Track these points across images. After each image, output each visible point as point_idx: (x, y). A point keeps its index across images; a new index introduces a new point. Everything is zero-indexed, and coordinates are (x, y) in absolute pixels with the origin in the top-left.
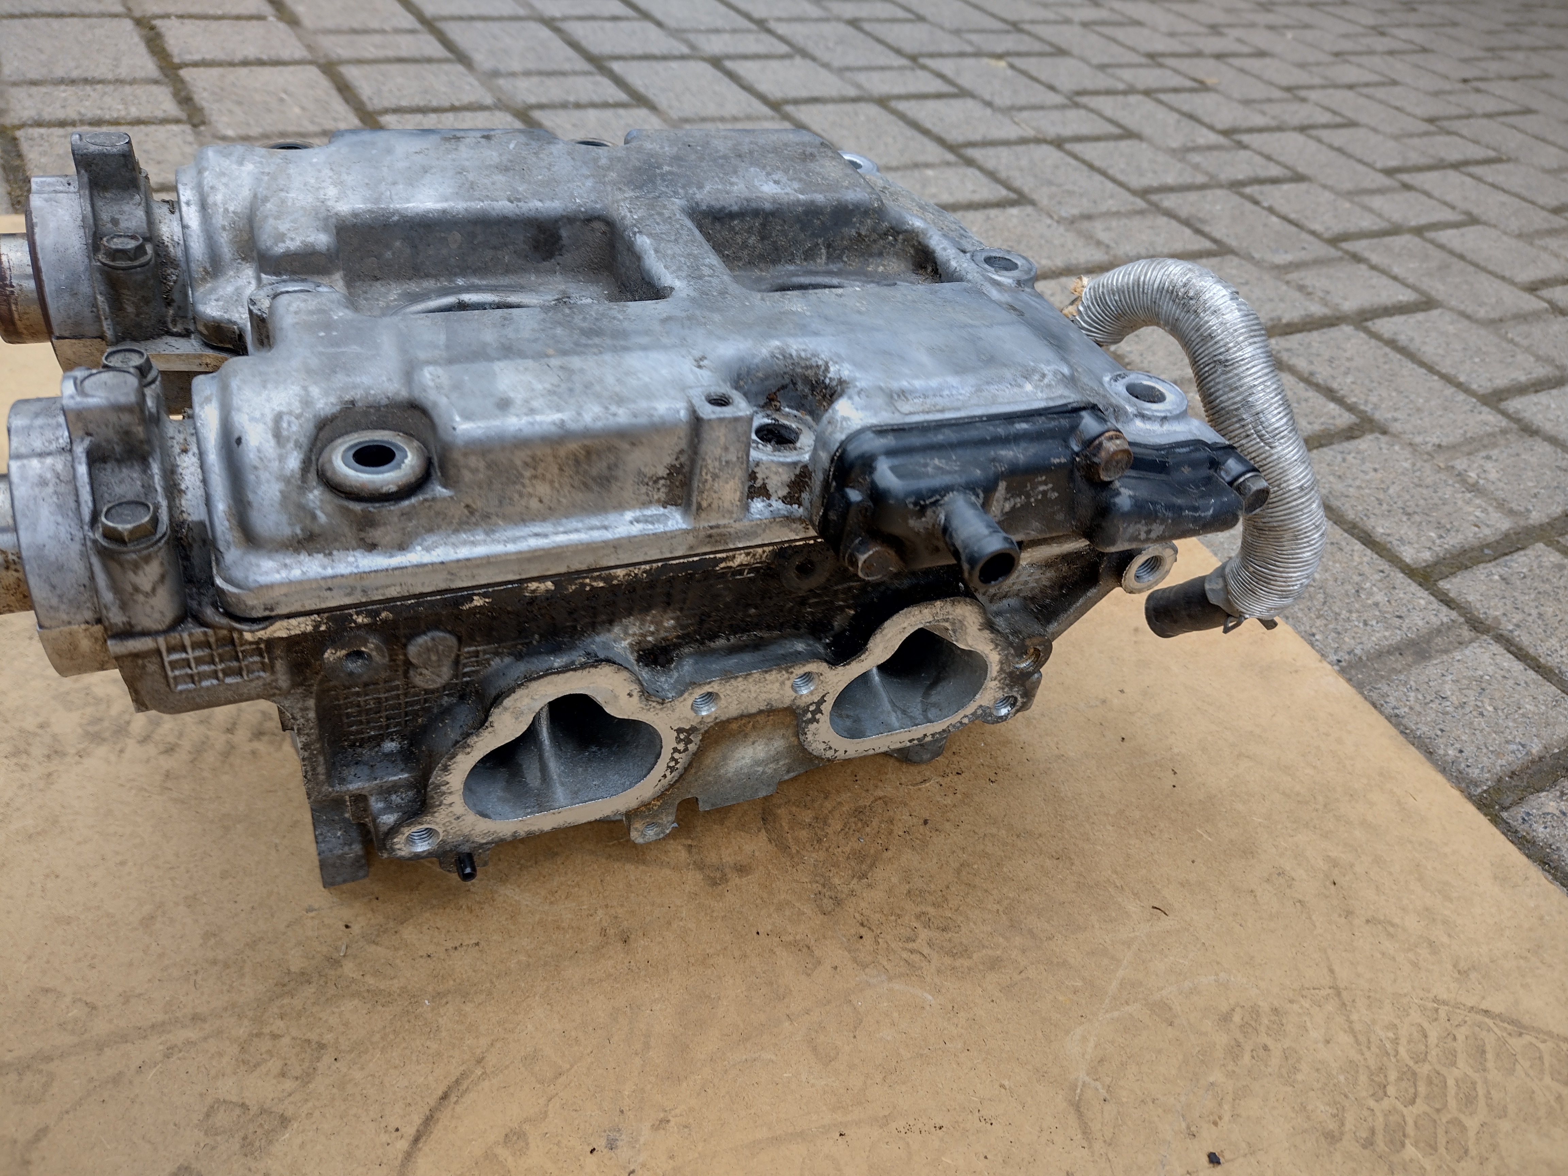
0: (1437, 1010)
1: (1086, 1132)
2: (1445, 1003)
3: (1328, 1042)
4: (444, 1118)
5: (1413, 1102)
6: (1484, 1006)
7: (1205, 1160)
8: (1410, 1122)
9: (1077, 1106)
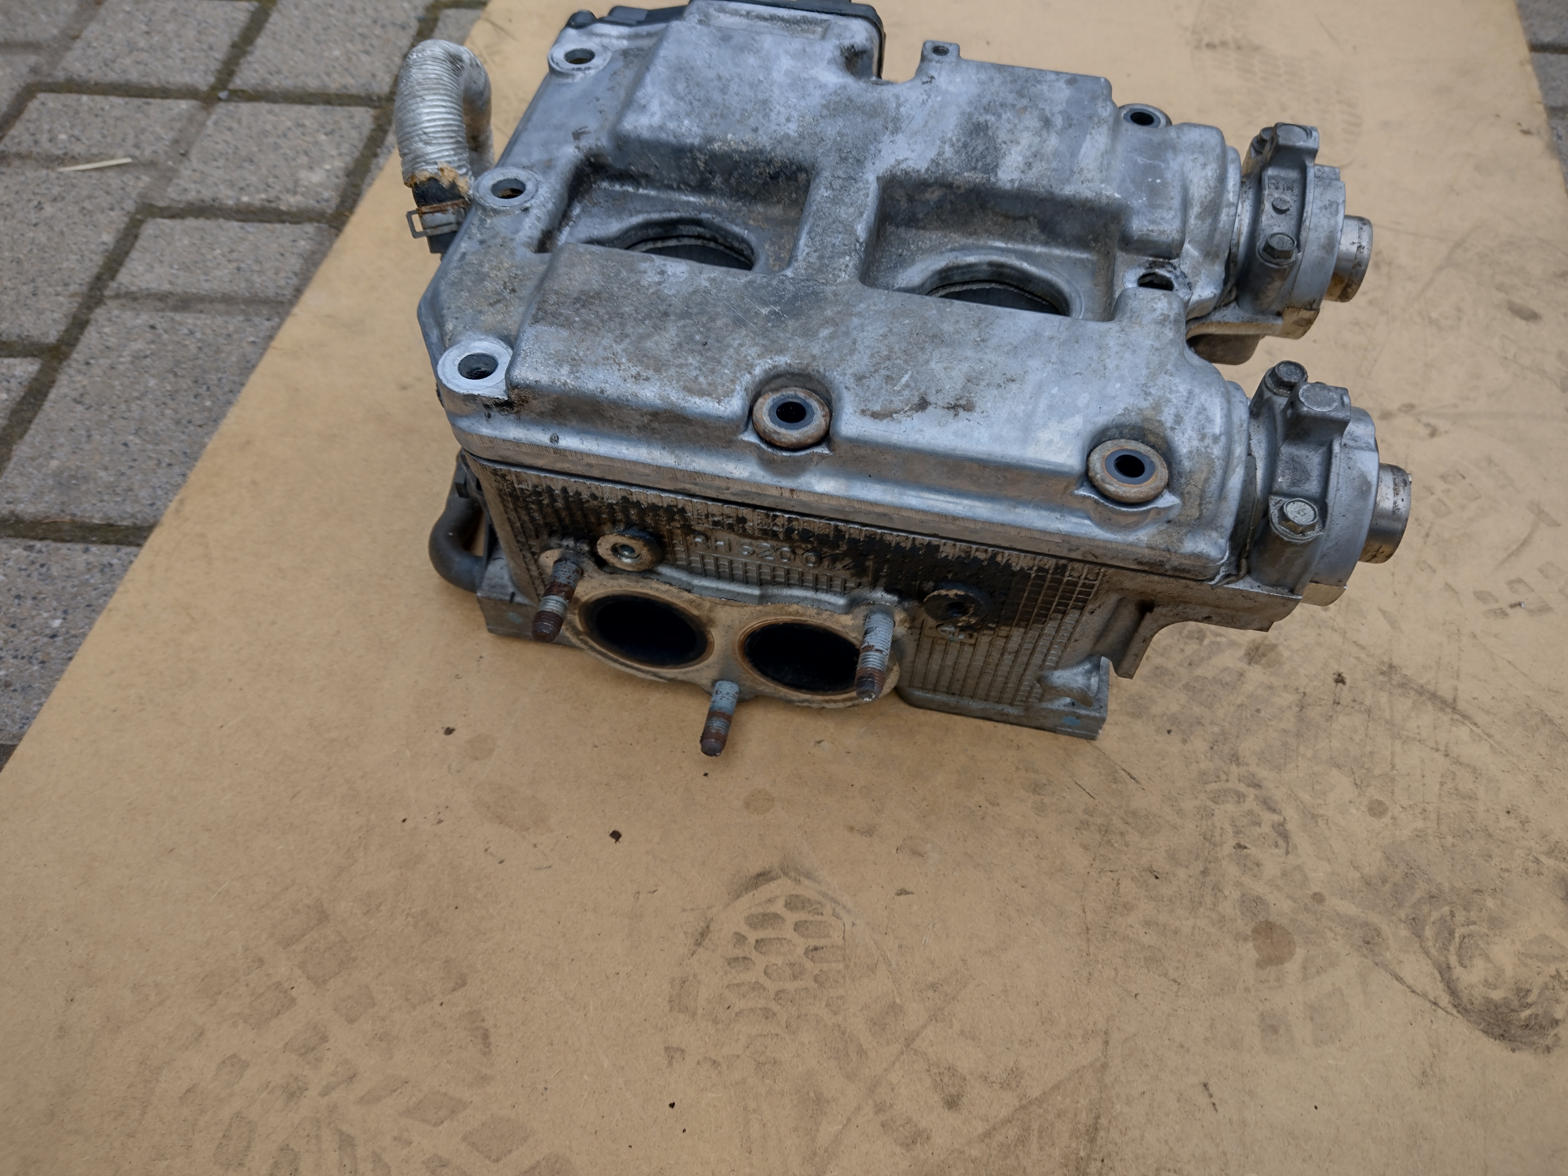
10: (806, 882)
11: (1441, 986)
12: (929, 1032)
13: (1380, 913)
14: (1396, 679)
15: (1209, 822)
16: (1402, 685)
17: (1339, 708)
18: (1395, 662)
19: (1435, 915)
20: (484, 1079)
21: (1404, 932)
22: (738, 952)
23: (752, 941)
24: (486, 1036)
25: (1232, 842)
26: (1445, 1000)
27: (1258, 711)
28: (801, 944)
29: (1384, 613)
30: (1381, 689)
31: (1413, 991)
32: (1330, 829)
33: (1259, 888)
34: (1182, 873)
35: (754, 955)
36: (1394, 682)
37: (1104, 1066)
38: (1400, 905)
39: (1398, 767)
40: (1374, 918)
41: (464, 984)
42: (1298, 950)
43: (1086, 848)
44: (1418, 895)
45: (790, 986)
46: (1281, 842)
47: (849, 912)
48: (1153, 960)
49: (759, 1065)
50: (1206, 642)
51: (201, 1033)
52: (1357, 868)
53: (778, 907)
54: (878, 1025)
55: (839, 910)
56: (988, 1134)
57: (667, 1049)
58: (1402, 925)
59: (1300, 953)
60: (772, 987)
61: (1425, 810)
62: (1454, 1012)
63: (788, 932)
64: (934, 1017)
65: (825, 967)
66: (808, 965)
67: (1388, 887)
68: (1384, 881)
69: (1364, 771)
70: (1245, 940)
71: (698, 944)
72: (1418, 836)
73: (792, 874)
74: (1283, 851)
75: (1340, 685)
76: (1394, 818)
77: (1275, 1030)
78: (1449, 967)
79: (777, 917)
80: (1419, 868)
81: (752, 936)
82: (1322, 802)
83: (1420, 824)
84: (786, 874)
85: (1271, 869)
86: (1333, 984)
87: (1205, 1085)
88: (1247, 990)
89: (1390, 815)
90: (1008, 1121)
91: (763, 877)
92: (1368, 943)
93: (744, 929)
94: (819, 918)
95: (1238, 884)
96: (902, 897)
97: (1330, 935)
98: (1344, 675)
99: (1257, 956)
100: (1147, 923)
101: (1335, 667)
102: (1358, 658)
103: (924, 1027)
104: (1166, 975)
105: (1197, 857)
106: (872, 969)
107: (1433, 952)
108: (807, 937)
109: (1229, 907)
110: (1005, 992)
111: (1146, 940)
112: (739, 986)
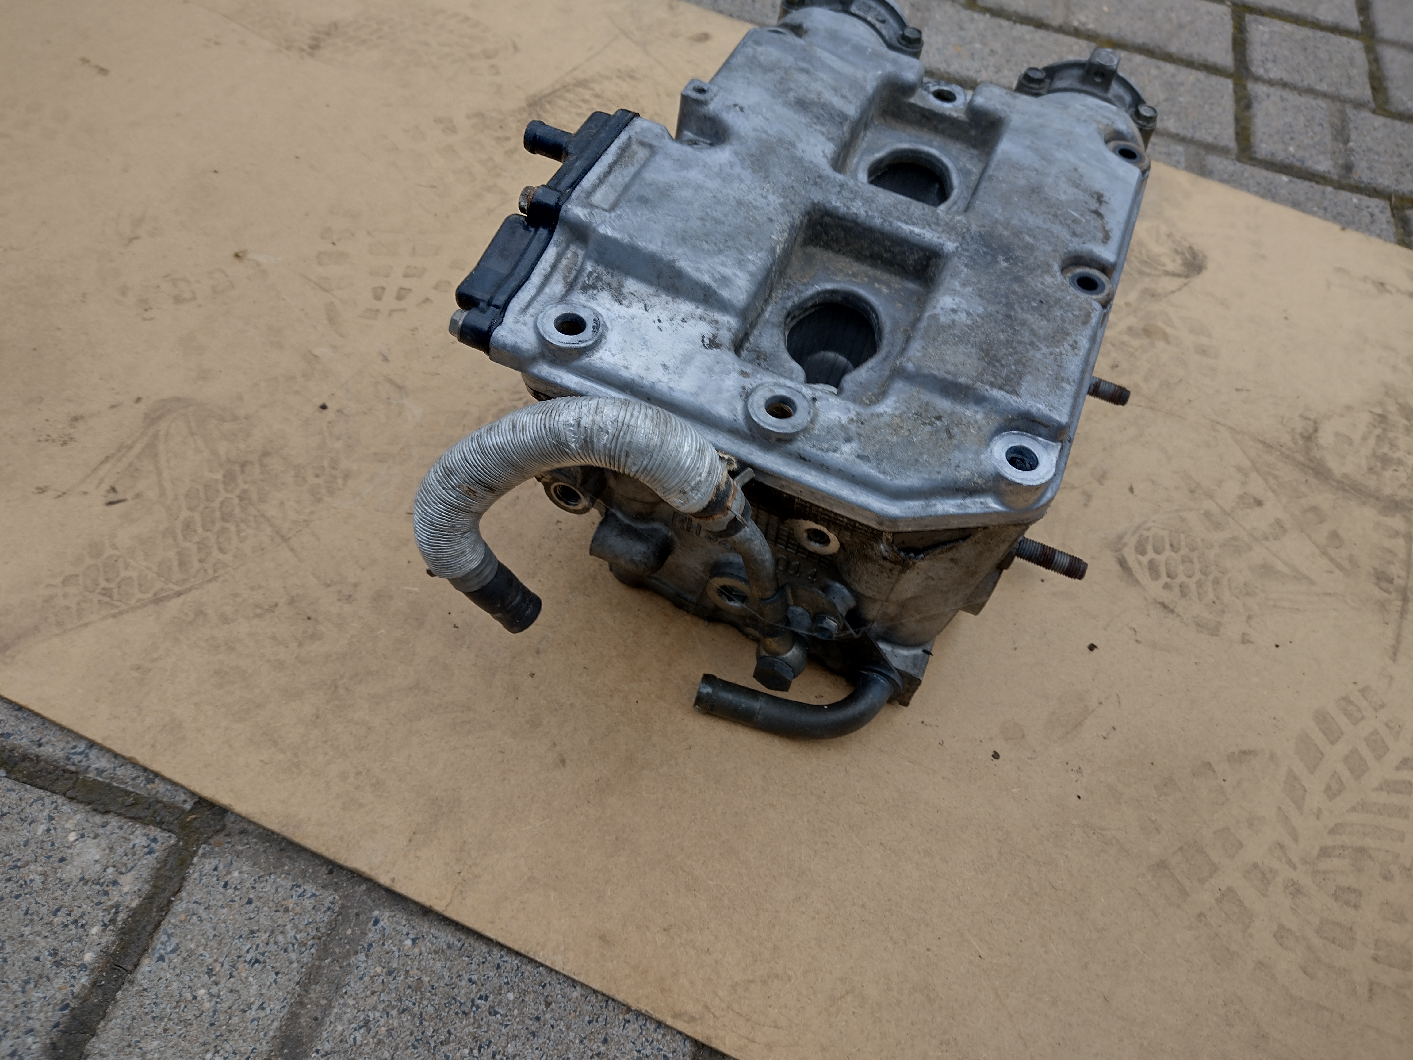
0: (215, 571)
1: (391, 381)
2: (210, 581)
3: (282, 503)
5: (222, 503)
6: (182, 597)
7: (328, 404)
8: (222, 491)
9: (400, 388)
10: (1125, 540)
11: (1176, 278)
12: (1220, 502)
20: (1273, 757)
22: (1177, 589)
23: (1168, 580)
24: (1244, 752)
26: (1183, 280)
28: (1168, 553)
31: (1179, 290)
35: (1178, 581)
37: (1231, 428)
41: (1209, 764)
42: (1159, 324)
45: (1197, 565)
47: (1146, 522)
48: (1168, 386)
49: (1248, 594)
53: (1144, 560)
54: (1218, 526)
55: (1144, 527)
56: (1274, 491)
57: (1243, 643)
60: (1198, 576)
63: (1161, 558)
64: (1211, 497)
65: (1184, 544)
66: (1182, 552)
70: (1154, 343)
71: (1172, 611)
73: (1120, 546)
77: (1204, 351)
78: (1165, 271)
79: (1151, 562)
81: (1165, 579)
84: (1120, 550)
86: (1177, 318)
87: (1237, 390)
88: (1182, 353)
90: (1265, 480)
91: (1122, 563)
92: (1153, 295)
93: (1161, 582)
94: (1150, 539)
96: (1135, 491)
99: (1163, 342)
103: (1217, 503)
104: (1177, 384)
106: (1183, 520)
107: (1157, 273)
108: (1164, 549)
109: (1134, 343)
110: (1192, 458)
112: (1199, 594)
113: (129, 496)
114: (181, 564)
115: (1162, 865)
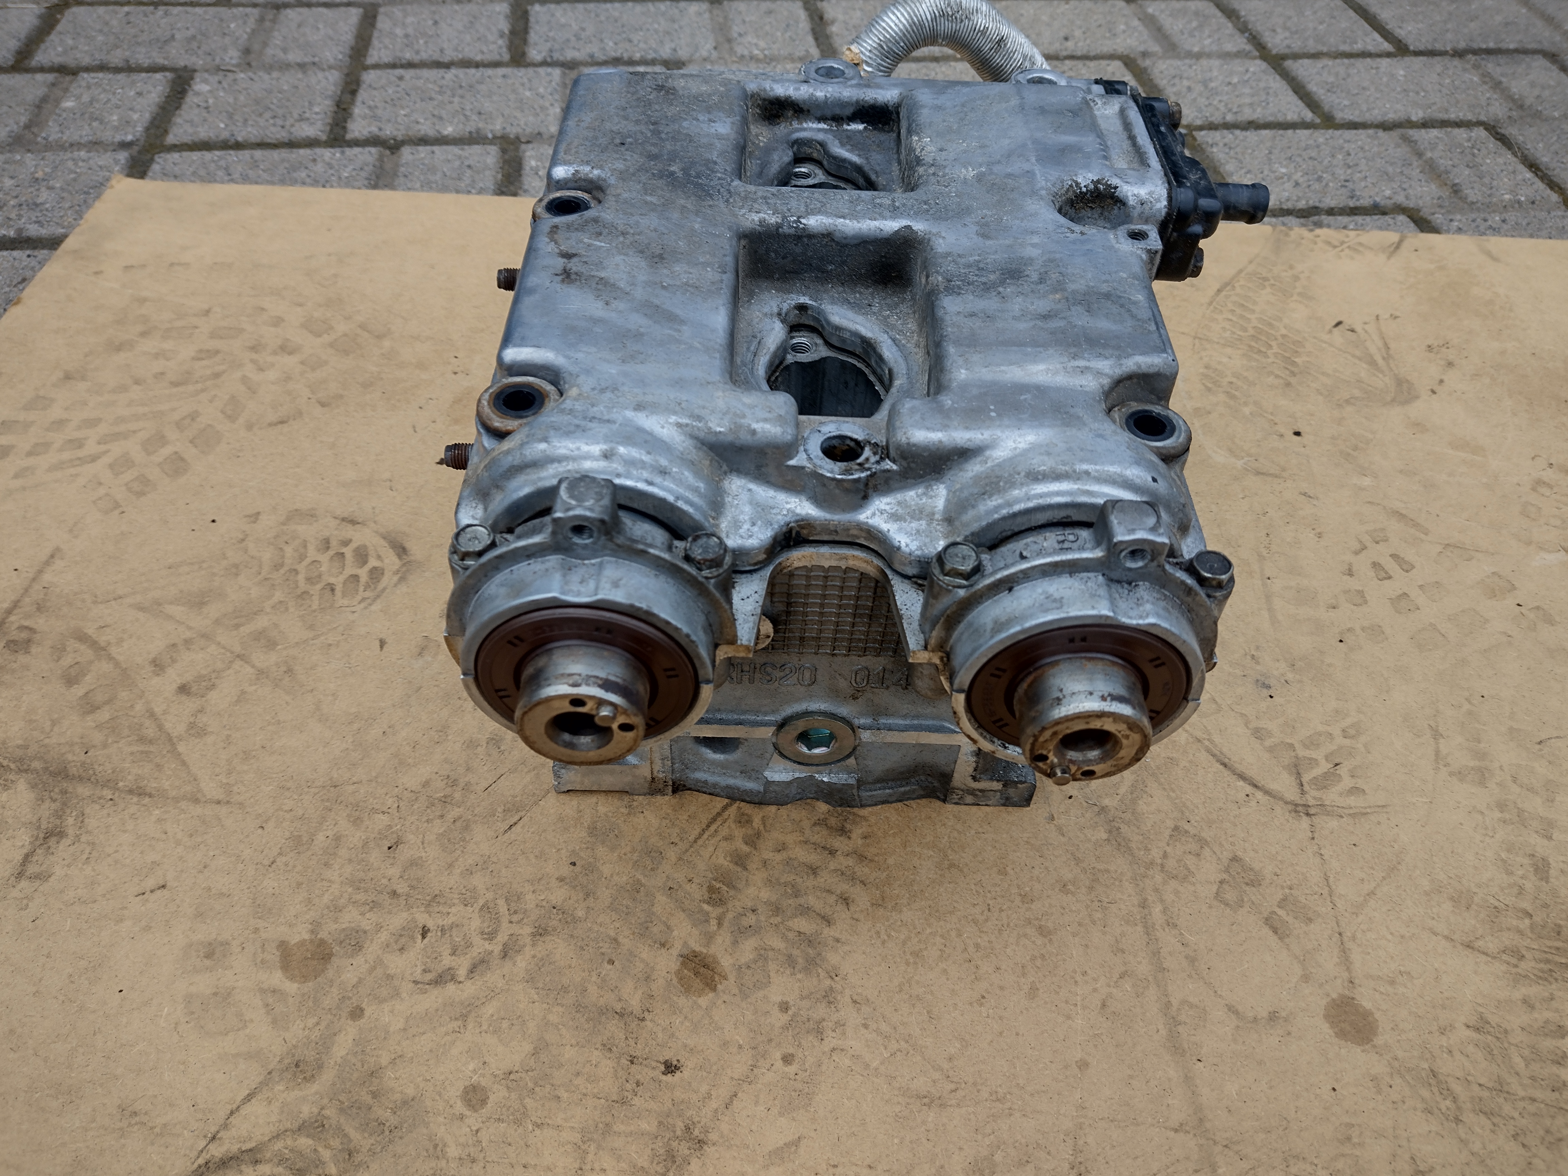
1: (1276, 475)
3: (1230, 358)
4: (1240, 768)
5: (1270, 345)
7: (1297, 437)
8: (1281, 352)
9: (1259, 473)
10: (396, 578)
11: (235, 1148)
12: (249, 669)
13: (334, 1084)
14: (683, 1149)
15: (456, 901)
16: (671, 1156)
17: (625, 1062)
18: (709, 1150)
19: (326, 1154)
20: (250, 428)
21: (307, 1111)
22: (334, 543)
23: (344, 550)
24: (282, 422)
25: (430, 924)
26: (217, 1151)
27: (611, 962)
28: (338, 581)
29: (797, 1142)
30: (660, 1123)
31: (232, 1113)
32: (447, 1034)
33: (373, 949)
34: (394, 871)
35: (331, 553)
36: (675, 1144)
37: (196, 801)
38: (342, 1110)
39: (538, 1132)
40: (328, 1076)
41: (323, 406)
42: (296, 985)
43: (426, 784)
44: (354, 1135)
45: (301, 578)
46: (429, 977)
47: (365, 608)
48: (298, 843)
49: (236, 566)
50: (706, 907)
51: (301, 305)
52: (393, 1062)
53: (373, 562)
54: (259, 636)
55: (369, 601)
56: (152, 715)
57: (258, 513)
58: (316, 1110)
59: (291, 987)
60: (302, 566)
61: (473, 1161)
62: (201, 1161)
63: (349, 570)
64: (261, 673)
65: (316, 598)
66: (319, 587)
67: (368, 1099)
68: (375, 1095)
69: (531, 1085)
70: (312, 932)
71: (343, 520)
72: (436, 1146)
73: (404, 569)
74: (418, 976)
75: (663, 1068)
76: (462, 1117)
77: (209, 956)
78: (256, 1162)
79: (365, 562)
80: (390, 1141)
81: (348, 551)
82: (485, 1027)
83: (453, 1151)
84: (404, 565)
85: (397, 963)
86: (252, 1021)
87: (163, 887)
88: (256, 930)
89: (468, 1113)
90: (160, 728)
91: (401, 550)
92: (297, 1066)
94: (361, 589)
95: (379, 928)
96: (378, 643)
97: (311, 1022)
98: (678, 1073)
99: (293, 943)
100: (338, 838)
101: (689, 1065)
102: (709, 1096)
103: (253, 666)
104: (280, 854)
105: (412, 887)
106: (311, 627)
107: (279, 1145)
108: (344, 583)
109: (351, 917)
110: (279, 722)
111: (321, 837)
112: (305, 547)
113: (1336, 331)
114: (1243, 305)
115: (379, 337)
